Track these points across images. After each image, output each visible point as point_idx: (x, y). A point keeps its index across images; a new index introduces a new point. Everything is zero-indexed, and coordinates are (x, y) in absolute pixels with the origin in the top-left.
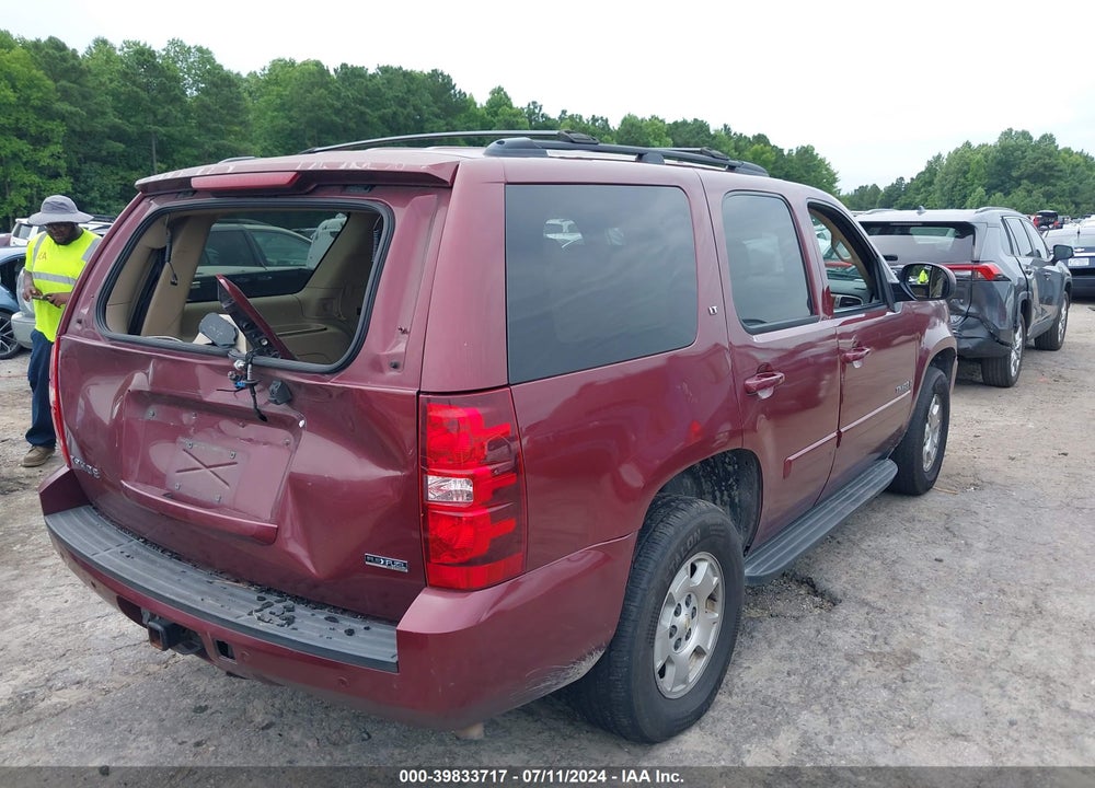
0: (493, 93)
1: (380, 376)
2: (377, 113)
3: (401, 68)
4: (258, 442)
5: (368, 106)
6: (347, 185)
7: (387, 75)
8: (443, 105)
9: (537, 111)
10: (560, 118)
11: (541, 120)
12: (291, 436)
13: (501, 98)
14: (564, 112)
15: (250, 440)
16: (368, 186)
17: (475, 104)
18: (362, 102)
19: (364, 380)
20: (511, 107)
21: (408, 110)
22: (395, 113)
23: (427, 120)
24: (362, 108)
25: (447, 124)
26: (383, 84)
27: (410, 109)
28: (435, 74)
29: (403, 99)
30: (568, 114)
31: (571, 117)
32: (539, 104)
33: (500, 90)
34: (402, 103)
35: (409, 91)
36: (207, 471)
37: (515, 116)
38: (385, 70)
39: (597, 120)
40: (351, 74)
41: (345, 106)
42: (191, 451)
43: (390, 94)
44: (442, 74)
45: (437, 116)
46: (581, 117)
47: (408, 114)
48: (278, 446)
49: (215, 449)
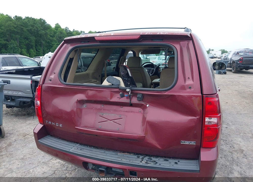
0: (56, 25)
1: (185, 91)
2: (26, 29)
3: (31, 17)
4: (129, 112)
5: (24, 27)
6: (153, 39)
7: (28, 19)
8: (44, 27)
9: (67, 29)
10: (73, 31)
11: (68, 31)
12: (141, 110)
13: (58, 26)
14: (74, 30)
15: (126, 112)
16: (162, 39)
17: (52, 27)
18: (22, 26)
19: (179, 92)
20: (61, 28)
21: (34, 28)
22: (31, 29)
23: (39, 31)
24: (22, 27)
25: (45, 32)
26: (27, 21)
27: (35, 28)
28: (41, 19)
29: (33, 25)
30: (75, 30)
31: (76, 31)
32: (68, 28)
33: (58, 24)
34: (33, 26)
35: (34, 23)
36: (111, 121)
37: (62, 30)
38: (27, 18)
39: (82, 32)
40: (18, 19)
41: (17, 27)
42: (103, 116)
43: (29, 24)
44: (43, 19)
45: (42, 30)
46: (78, 31)
47: (34, 29)
48: (136, 112)
49: (113, 115)
